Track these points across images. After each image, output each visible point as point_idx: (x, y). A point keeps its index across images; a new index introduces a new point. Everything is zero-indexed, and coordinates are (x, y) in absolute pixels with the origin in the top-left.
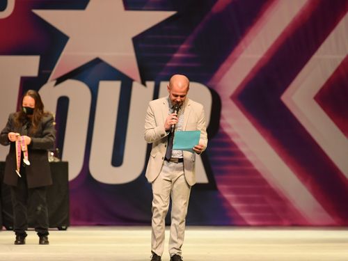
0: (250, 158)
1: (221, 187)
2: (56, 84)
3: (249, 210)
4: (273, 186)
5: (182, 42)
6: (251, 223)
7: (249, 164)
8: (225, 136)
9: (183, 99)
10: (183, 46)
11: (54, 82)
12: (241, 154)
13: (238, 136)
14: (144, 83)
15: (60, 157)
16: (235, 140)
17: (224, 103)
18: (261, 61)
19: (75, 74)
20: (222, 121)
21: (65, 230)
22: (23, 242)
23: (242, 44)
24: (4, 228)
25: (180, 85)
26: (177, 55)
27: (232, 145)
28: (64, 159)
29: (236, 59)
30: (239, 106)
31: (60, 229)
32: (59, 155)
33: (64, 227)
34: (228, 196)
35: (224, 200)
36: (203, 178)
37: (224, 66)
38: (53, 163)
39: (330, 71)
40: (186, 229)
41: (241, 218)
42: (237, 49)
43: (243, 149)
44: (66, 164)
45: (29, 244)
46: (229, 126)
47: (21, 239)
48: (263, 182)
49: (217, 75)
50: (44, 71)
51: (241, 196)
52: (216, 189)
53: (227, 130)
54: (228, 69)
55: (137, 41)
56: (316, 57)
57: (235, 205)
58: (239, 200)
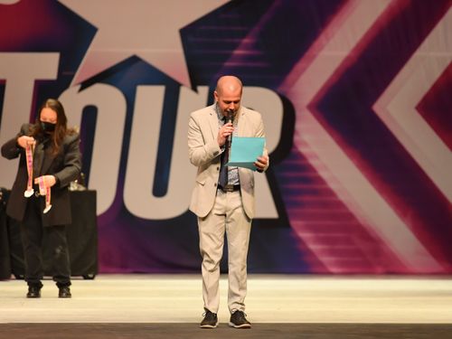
0: (333, 186)
1: (295, 224)
2: (81, 89)
3: (332, 253)
4: (362, 222)
5: (244, 35)
6: (334, 270)
7: (330, 193)
8: (301, 156)
9: (237, 105)
10: (246, 41)
11: (79, 87)
12: (320, 180)
13: (316, 157)
14: (194, 88)
15: (86, 185)
16: (313, 162)
17: (298, 114)
18: (348, 59)
19: (105, 77)
20: (296, 138)
21: (92, 278)
22: (37, 295)
23: (322, 38)
24: (13, 277)
25: (232, 88)
26: (237, 52)
27: (310, 168)
28: (91, 187)
29: (314, 57)
30: (318, 118)
31: (86, 278)
32: (85, 182)
33: (91, 276)
34: (304, 235)
35: (299, 240)
36: (271, 212)
37: (299, 65)
38: (76, 192)
39: (437, 73)
40: (248, 277)
41: (321, 264)
42: (316, 44)
43: (323, 174)
44: (94, 193)
45: (46, 297)
46: (306, 144)
47: (35, 291)
48: (350, 216)
49: (291, 77)
50: (65, 73)
51: (322, 235)
52: (288, 226)
53: (303, 150)
54: (304, 70)
55: (186, 33)
56: (418, 54)
57: (313, 247)
58: (319, 240)
